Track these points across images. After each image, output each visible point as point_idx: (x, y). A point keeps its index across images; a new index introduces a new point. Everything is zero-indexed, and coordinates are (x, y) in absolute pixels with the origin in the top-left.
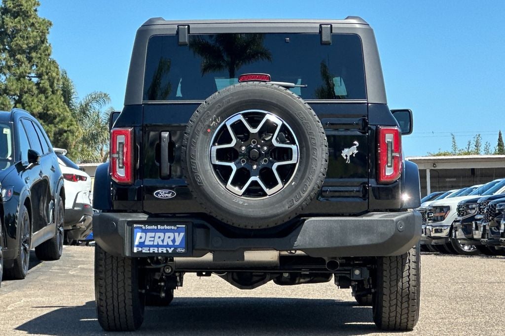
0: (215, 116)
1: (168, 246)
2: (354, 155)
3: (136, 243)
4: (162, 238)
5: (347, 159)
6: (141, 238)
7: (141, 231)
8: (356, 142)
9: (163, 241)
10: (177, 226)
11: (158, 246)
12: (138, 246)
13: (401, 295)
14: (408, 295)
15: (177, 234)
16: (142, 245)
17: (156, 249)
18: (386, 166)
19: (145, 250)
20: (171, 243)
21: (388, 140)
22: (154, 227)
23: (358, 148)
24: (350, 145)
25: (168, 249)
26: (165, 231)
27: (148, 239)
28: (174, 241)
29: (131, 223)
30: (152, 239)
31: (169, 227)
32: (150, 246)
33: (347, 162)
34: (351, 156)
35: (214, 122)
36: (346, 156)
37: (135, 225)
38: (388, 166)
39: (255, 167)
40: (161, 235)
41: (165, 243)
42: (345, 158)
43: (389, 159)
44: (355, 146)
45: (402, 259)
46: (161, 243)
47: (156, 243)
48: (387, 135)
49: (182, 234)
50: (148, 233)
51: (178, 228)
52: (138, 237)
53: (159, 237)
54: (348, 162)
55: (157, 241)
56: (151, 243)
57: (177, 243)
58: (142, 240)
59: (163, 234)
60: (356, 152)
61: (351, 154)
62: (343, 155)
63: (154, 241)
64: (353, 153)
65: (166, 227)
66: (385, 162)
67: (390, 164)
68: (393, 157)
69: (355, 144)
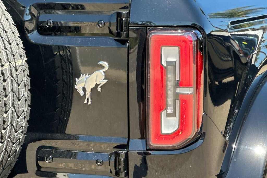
2: (99, 89)
5: (85, 95)
8: (105, 64)
18: (164, 113)
21: (169, 59)
23: (107, 75)
33: (86, 102)
34: (94, 90)
36: (84, 89)
38: (168, 115)
42: (82, 93)
44: (102, 71)
48: (165, 50)
54: (88, 101)
60: (103, 81)
61: (93, 86)
62: (79, 87)
64: (97, 85)
66: (161, 107)
67: (170, 110)
68: (177, 96)
69: (102, 67)
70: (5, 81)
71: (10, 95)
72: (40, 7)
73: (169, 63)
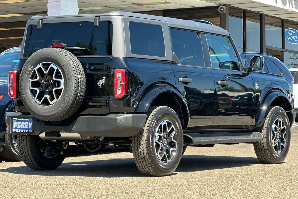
0: (30, 65)
1: (26, 129)
3: (14, 127)
4: (24, 125)
6: (16, 125)
7: (16, 121)
8: (105, 78)
9: (24, 126)
10: (30, 119)
11: (22, 129)
12: (15, 129)
13: (141, 158)
14: (144, 158)
15: (29, 123)
16: (16, 128)
17: (21, 130)
18: (117, 89)
19: (17, 131)
20: (27, 128)
22: (21, 119)
23: (105, 81)
24: (102, 79)
25: (26, 130)
26: (25, 121)
27: (19, 125)
28: (28, 126)
29: (12, 117)
30: (20, 125)
31: (26, 120)
32: (19, 129)
34: (102, 84)
35: (30, 68)
36: (100, 84)
37: (14, 118)
38: (119, 90)
39: (47, 90)
40: (23, 123)
41: (25, 128)
42: (99, 85)
43: (119, 86)
45: (140, 138)
46: (23, 127)
47: (21, 128)
48: (118, 74)
49: (32, 123)
50: (19, 122)
51: (30, 120)
52: (15, 124)
53: (23, 124)
54: (101, 87)
55: (22, 126)
56: (20, 127)
57: (30, 128)
58: (16, 126)
59: (24, 123)
60: (104, 82)
63: (21, 126)
65: (25, 120)
66: (117, 88)
67: (119, 89)
68: (120, 85)
69: (104, 79)
70: (78, 80)
71: (80, 83)
72: (90, 64)
73: (119, 77)
